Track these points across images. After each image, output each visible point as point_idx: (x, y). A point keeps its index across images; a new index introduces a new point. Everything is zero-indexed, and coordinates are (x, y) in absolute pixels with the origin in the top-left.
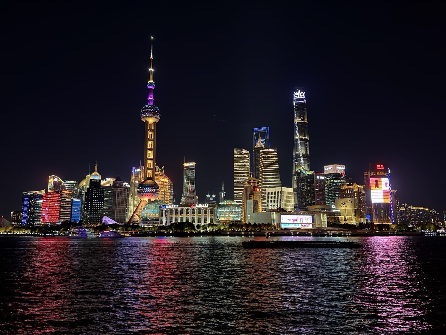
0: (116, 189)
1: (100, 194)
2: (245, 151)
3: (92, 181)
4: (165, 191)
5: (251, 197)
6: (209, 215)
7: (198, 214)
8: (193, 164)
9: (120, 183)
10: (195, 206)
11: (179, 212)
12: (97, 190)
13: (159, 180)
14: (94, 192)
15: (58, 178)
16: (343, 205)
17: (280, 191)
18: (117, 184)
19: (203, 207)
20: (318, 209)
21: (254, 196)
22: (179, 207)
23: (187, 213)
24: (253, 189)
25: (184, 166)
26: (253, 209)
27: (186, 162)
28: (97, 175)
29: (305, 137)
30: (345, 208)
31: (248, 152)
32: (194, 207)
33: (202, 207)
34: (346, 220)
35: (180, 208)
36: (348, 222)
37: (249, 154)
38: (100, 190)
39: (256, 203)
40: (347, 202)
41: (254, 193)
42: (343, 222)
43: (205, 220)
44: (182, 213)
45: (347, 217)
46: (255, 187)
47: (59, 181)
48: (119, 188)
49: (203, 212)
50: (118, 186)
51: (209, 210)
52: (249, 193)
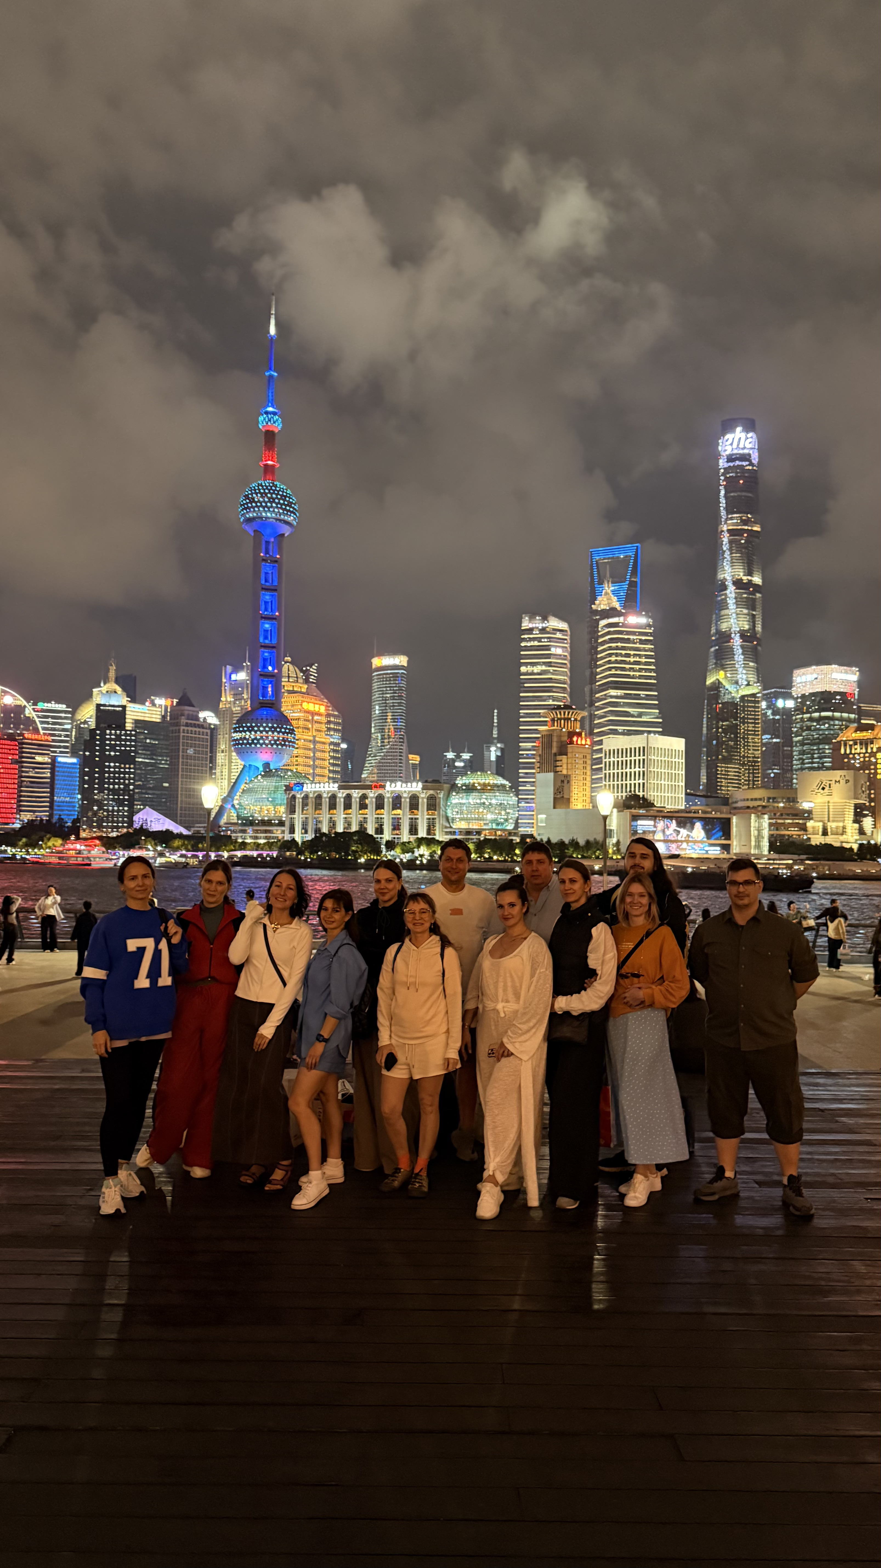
0: (179, 730)
1: (126, 746)
2: (554, 623)
3: (102, 708)
4: (317, 739)
5: (558, 763)
6: (423, 815)
7: (393, 809)
8: (401, 660)
9: (191, 713)
10: (383, 787)
11: (340, 802)
12: (115, 734)
13: (299, 707)
14: (108, 739)
15: (13, 696)
16: (820, 790)
17: (644, 748)
18: (182, 715)
19: (407, 789)
20: (760, 799)
21: (570, 761)
22: (340, 788)
23: (363, 806)
24: (565, 738)
25: (374, 667)
26: (555, 799)
27: (380, 654)
28: (115, 692)
29: (749, 578)
30: (827, 799)
31: (564, 626)
32: (380, 791)
33: (405, 792)
34: (827, 835)
35: (343, 793)
36: (832, 840)
37: (566, 631)
38: (126, 735)
39: (563, 781)
40: (834, 782)
41: (569, 750)
42: (817, 840)
43: (413, 830)
44: (348, 806)
45: (829, 824)
46: (571, 734)
47: (18, 703)
48: (186, 728)
49: (406, 802)
50: (183, 720)
51: (423, 801)
52: (554, 750)
